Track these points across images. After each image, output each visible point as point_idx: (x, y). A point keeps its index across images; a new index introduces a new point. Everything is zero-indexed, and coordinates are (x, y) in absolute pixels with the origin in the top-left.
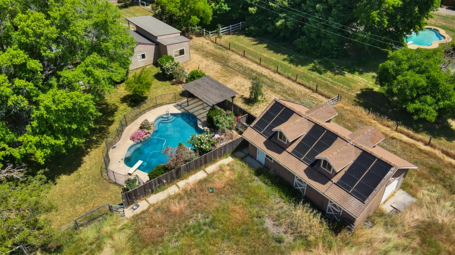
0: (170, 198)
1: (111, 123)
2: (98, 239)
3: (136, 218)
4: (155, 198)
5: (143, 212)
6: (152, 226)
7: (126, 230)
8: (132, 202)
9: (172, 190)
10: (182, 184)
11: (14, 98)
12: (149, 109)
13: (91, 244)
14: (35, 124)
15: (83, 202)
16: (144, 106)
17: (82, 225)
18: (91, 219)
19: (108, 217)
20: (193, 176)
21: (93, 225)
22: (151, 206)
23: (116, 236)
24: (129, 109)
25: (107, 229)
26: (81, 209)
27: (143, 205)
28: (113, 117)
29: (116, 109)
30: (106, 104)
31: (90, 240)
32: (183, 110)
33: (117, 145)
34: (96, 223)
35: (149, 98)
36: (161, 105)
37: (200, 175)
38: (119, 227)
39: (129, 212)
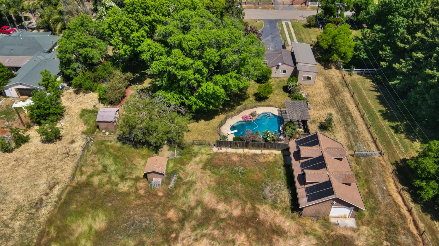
0: (236, 153)
1: (239, 104)
2: (197, 153)
3: (216, 153)
4: (230, 150)
5: (221, 153)
6: (219, 160)
7: (209, 156)
8: (220, 147)
9: (240, 151)
10: (246, 151)
11: (193, 81)
12: (264, 106)
13: (194, 153)
14: (197, 94)
15: (202, 136)
16: (263, 103)
17: (195, 144)
18: (201, 144)
19: (207, 147)
20: (255, 150)
21: (199, 147)
22: (226, 152)
23: (204, 156)
24: (254, 101)
25: (203, 151)
26: (200, 138)
27: (223, 150)
28: (243, 102)
29: (247, 98)
30: (245, 93)
31: (195, 151)
32: (281, 115)
33: (234, 117)
34: (201, 146)
35: (269, 99)
36: (272, 106)
37: (258, 152)
38: (208, 153)
39: (215, 149)
